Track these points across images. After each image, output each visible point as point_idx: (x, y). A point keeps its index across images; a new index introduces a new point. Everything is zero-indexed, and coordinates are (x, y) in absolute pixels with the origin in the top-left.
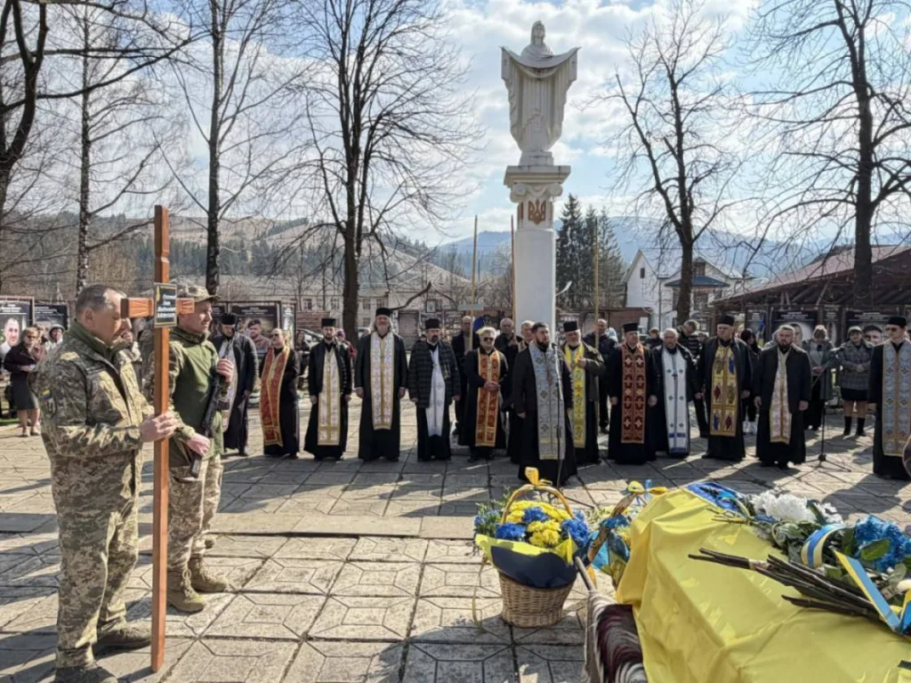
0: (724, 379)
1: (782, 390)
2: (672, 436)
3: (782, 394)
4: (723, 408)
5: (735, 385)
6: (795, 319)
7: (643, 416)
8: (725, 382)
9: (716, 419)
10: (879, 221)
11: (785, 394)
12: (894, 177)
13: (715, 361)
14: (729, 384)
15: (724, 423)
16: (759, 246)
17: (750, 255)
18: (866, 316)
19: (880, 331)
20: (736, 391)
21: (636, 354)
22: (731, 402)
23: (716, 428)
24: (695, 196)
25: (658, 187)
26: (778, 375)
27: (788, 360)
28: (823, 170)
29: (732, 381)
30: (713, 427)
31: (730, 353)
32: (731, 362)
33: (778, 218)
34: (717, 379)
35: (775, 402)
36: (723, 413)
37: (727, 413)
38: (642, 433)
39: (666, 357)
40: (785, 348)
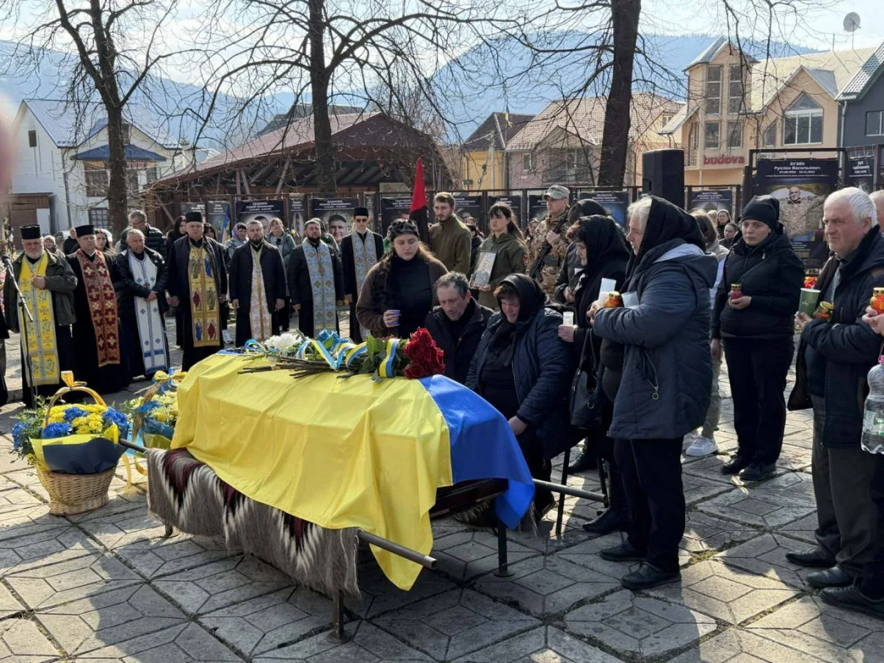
0: (201, 283)
1: (259, 289)
2: (149, 354)
3: (260, 295)
4: (204, 316)
5: (214, 289)
6: (261, 211)
7: (116, 332)
8: (204, 287)
9: (198, 329)
10: (336, 91)
11: (263, 294)
12: (345, 40)
13: (190, 264)
14: (208, 289)
15: (207, 332)
16: (209, 115)
17: (199, 127)
18: (330, 204)
19: (345, 221)
20: (215, 295)
21: (95, 262)
22: (211, 308)
23: (199, 339)
24: (115, 38)
25: (64, 20)
26: (254, 273)
27: (262, 258)
28: (272, 22)
29: (211, 285)
30: (195, 339)
31: (204, 253)
32: (207, 266)
33: (227, 79)
34: (195, 284)
35: (254, 302)
36: (205, 322)
37: (209, 321)
38: (116, 352)
39: (135, 264)
40: (256, 243)
